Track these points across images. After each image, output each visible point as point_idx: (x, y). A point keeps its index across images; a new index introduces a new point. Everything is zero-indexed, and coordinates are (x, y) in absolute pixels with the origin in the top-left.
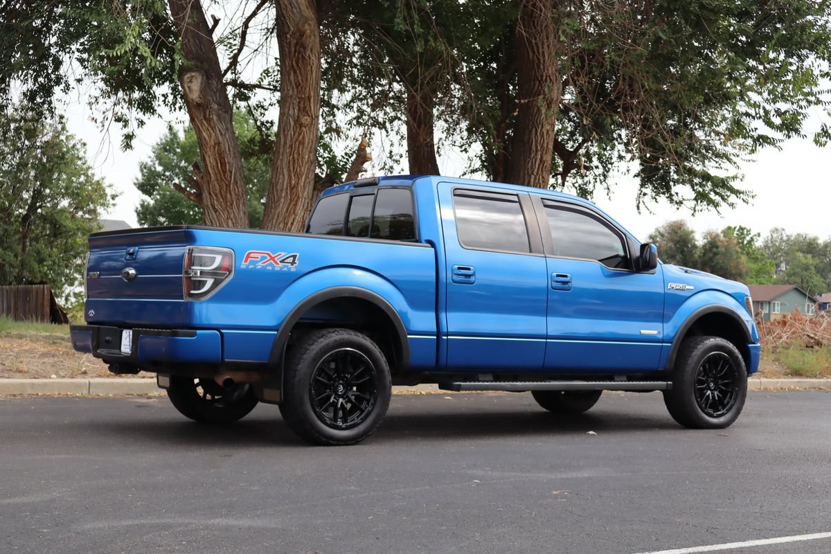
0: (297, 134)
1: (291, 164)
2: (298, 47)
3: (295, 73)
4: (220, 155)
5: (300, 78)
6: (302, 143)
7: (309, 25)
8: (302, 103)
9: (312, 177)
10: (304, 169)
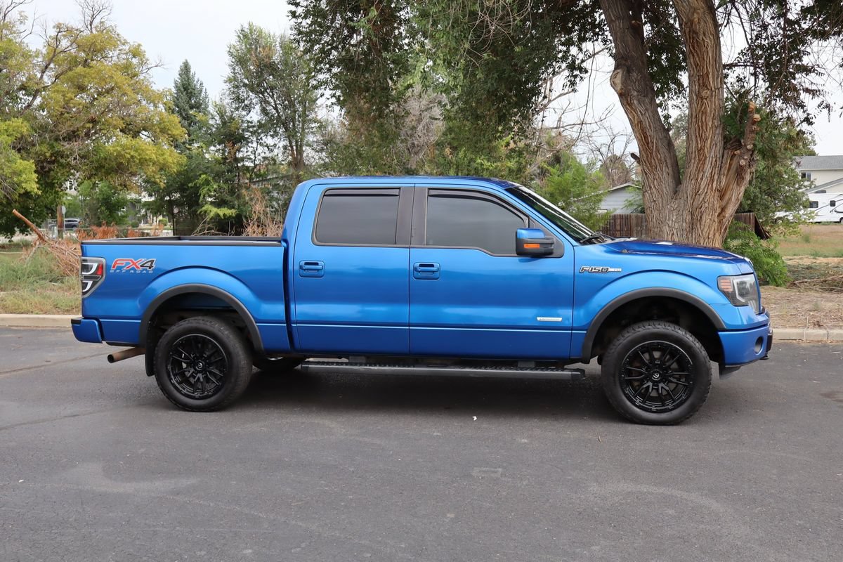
0: (699, 106)
1: (697, 130)
2: (691, 34)
3: (693, 56)
4: (642, 130)
5: (697, 59)
6: (704, 113)
7: (698, 13)
8: (701, 79)
9: (718, 139)
10: (709, 134)
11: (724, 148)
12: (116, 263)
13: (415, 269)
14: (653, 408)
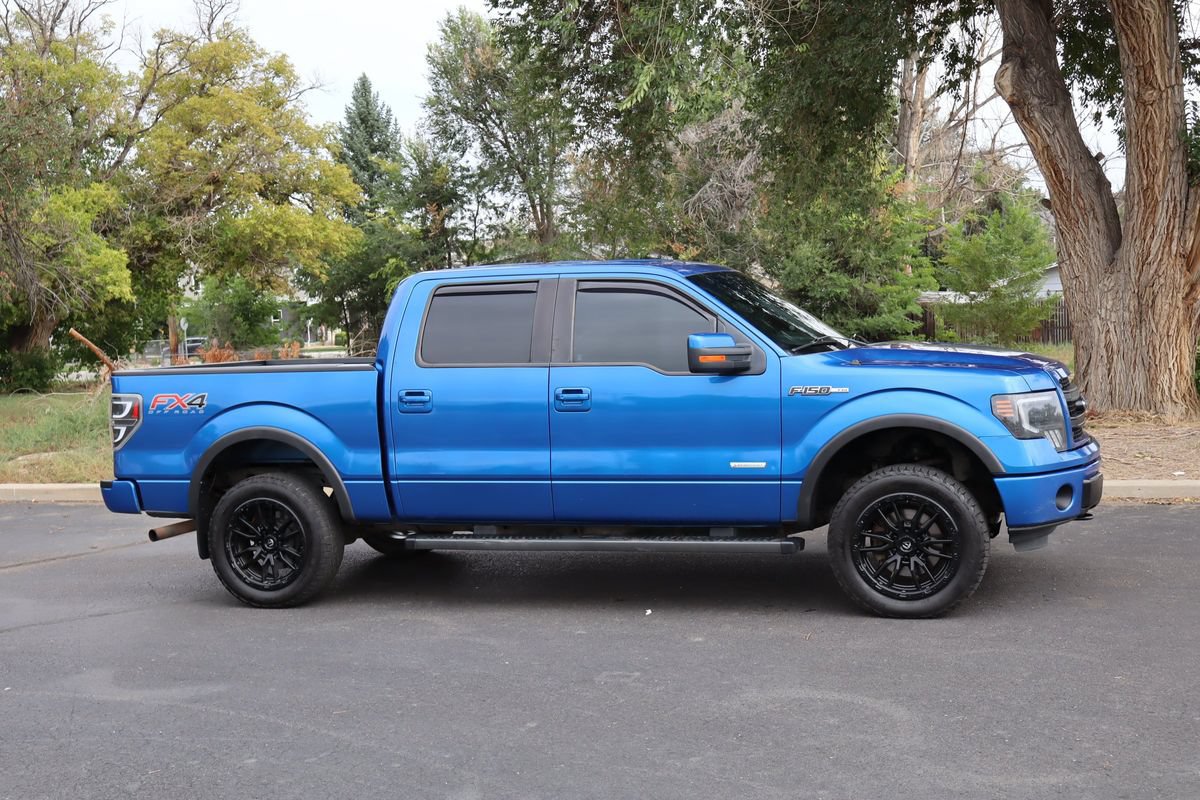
0: (1141, 116)
3: (1126, 35)
4: (1051, 160)
5: (1133, 40)
6: (1150, 128)
8: (1142, 73)
9: (1178, 170)
10: (1160, 162)
11: (1189, 185)
12: (156, 400)
13: (557, 397)
14: (903, 594)
